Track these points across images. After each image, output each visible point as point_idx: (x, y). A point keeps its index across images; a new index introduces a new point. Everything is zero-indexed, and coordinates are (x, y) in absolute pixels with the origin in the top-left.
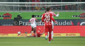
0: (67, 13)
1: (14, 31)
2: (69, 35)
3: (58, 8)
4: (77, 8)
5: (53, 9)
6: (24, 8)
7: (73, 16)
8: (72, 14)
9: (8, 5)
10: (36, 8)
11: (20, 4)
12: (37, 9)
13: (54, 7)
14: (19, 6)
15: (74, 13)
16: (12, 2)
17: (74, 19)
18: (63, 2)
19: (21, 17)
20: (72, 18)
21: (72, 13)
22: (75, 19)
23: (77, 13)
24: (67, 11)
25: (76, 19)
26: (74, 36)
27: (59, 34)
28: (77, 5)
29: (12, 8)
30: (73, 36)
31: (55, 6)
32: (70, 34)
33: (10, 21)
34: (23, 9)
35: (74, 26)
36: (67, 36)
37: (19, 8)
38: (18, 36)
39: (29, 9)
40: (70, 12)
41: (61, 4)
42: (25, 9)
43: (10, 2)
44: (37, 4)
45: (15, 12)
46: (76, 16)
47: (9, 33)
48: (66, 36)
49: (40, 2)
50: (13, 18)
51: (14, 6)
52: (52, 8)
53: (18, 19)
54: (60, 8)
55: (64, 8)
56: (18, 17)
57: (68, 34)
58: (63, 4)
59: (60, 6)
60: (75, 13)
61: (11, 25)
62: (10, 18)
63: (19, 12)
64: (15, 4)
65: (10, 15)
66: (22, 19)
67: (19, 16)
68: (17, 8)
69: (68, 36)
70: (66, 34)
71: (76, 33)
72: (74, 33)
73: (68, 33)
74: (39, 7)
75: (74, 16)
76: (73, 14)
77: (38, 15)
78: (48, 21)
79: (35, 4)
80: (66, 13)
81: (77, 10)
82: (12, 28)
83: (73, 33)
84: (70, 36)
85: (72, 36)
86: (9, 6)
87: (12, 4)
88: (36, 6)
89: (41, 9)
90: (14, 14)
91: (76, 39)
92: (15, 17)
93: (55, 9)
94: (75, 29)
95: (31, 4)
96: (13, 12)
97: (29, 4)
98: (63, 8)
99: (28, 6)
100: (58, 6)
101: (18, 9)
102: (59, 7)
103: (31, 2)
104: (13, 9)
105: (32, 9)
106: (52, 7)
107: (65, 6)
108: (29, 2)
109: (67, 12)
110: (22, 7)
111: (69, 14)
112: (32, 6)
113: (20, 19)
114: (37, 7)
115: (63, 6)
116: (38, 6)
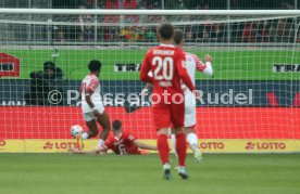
0: (251, 53)
1: (29, 129)
2: (259, 145)
3: (214, 35)
4: (293, 34)
5: (194, 36)
6: (72, 34)
7: (274, 69)
8: (270, 59)
9: (7, 22)
10: (123, 33)
11: (56, 17)
12: (125, 38)
13: (195, 27)
14: (50, 22)
15: (278, 53)
16: (24, 5)
17: (280, 78)
18: (233, 7)
19: (59, 70)
20: (273, 78)
21: (271, 53)
22: (283, 81)
23: (290, 53)
24: (251, 48)
25: (289, 81)
26: (279, 151)
27: (218, 141)
28: (290, 20)
29: (20, 34)
30: (274, 150)
31: (202, 27)
32: (260, 141)
33: (13, 89)
34: (66, 37)
35: (280, 110)
36: (251, 151)
37: (49, 33)
38: (45, 151)
39: (92, 37)
40: (261, 49)
41: (224, 17)
42: (78, 36)
43: (14, 6)
44: (128, 16)
45: (35, 48)
46: (288, 68)
47: (9, 137)
48: (247, 151)
49: (137, 8)
50: (24, 74)
51: (30, 23)
52: (190, 35)
53: (46, 77)
54: (220, 35)
55: (240, 33)
56: (46, 68)
57: (254, 141)
58: (232, 17)
59: (222, 27)
60: (284, 53)
61: (19, 103)
62: (12, 74)
63: (51, 48)
64: (34, 16)
65: (12, 60)
66: (64, 78)
67: (49, 65)
68: (42, 34)
69: (255, 150)
70: (245, 142)
71: (287, 136)
72: (280, 136)
73: (254, 136)
74: (133, 29)
75: (278, 67)
76: (277, 60)
77: (129, 61)
78: (164, 80)
79: (118, 15)
80: (245, 53)
81: (292, 40)
82: (21, 115)
83: (273, 136)
84: (262, 151)
85: (269, 151)
86: (11, 25)
87: (21, 16)
88: (122, 25)
89: (141, 36)
90: (31, 57)
91: (286, 163)
92: (36, 70)
93: (201, 36)
94: (284, 122)
95: (101, 18)
96: (27, 48)
97: (93, 15)
98: (233, 34)
99: (89, 24)
100: (214, 27)
101: (45, 36)
102: (218, 31)
103: (100, 7)
104: (24, 37)
105: (106, 38)
106: (188, 28)
107: (242, 25)
108: (91, 7)
109: (249, 49)
110: (65, 29)
111: (257, 60)
112: (104, 24)
113: (53, 77)
114: (126, 28)
115: (234, 26)
116: (131, 25)
